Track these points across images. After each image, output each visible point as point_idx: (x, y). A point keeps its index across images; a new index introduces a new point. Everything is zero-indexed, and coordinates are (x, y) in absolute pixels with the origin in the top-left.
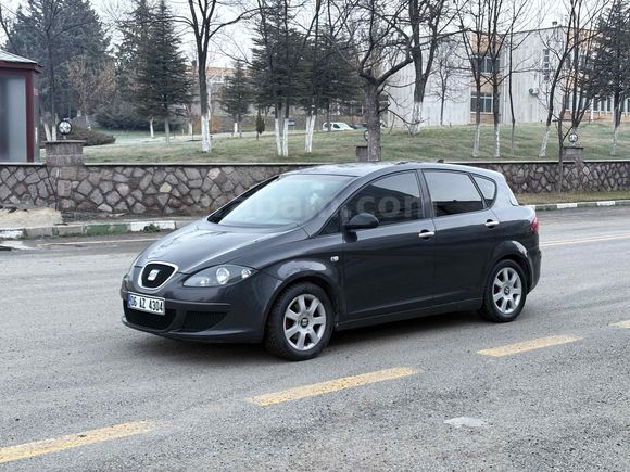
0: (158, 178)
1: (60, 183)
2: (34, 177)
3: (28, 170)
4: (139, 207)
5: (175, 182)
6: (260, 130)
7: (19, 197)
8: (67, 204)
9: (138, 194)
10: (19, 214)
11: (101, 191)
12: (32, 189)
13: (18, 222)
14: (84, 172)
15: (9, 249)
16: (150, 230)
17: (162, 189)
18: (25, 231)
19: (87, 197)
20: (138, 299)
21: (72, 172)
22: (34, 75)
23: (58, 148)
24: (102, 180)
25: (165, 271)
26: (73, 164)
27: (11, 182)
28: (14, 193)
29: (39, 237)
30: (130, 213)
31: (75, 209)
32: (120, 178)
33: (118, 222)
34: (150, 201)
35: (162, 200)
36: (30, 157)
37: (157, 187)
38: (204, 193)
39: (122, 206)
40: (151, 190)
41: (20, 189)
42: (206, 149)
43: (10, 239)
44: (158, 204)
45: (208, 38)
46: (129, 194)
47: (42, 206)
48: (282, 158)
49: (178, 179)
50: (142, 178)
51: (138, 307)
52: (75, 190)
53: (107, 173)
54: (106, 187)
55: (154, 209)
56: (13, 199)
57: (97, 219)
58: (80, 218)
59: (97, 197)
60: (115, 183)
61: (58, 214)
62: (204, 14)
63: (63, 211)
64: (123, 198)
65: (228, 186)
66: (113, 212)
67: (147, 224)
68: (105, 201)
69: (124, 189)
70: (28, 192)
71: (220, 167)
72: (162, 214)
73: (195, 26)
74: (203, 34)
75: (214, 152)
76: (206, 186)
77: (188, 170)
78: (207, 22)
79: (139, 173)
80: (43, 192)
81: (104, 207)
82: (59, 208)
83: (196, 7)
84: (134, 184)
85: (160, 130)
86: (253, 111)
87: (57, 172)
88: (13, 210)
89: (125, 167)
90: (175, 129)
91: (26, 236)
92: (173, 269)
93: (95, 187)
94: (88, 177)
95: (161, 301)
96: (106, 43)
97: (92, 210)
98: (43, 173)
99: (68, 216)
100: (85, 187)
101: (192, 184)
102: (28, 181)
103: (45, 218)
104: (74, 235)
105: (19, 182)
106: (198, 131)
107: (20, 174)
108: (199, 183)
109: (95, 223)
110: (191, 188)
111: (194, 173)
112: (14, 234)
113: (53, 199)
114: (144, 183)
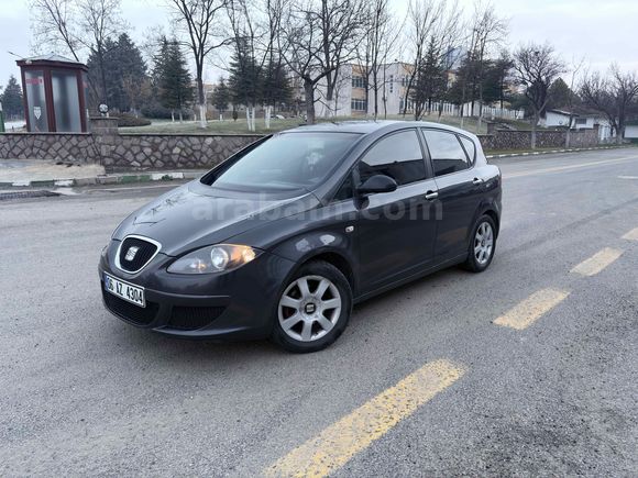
0: (171, 143)
1: (103, 147)
2: (84, 143)
3: (80, 138)
4: (159, 163)
5: (183, 146)
6: (235, 118)
7: (75, 156)
8: (108, 161)
9: (158, 154)
10: (74, 168)
11: (132, 152)
12: (84, 151)
13: (72, 174)
14: (119, 140)
15: (58, 195)
16: (166, 179)
17: (174, 151)
18: (74, 180)
19: (122, 157)
20: (114, 282)
21: (110, 139)
22: (82, 72)
23: (99, 122)
24: (132, 145)
25: (146, 250)
26: (111, 134)
27: (68, 146)
28: (71, 154)
29: (85, 185)
30: (153, 167)
31: (115, 165)
32: (145, 143)
33: (144, 174)
34: (166, 159)
35: (175, 158)
36: (84, 129)
37: (171, 150)
38: (202, 153)
39: (147, 162)
40: (167, 152)
41: (75, 151)
42: (204, 126)
43: (64, 186)
44: (172, 162)
45: (202, 56)
46: (152, 155)
47: (91, 163)
48: (251, 132)
49: (185, 144)
50: (160, 143)
51: (115, 291)
52: (114, 152)
53: (135, 140)
54: (136, 150)
55: (170, 165)
56: (70, 157)
57: (130, 171)
58: (118, 171)
59: (129, 156)
60: (142, 148)
61: (102, 168)
62: (200, 40)
63: (106, 166)
64: (148, 157)
65: (218, 149)
66: (142, 166)
67: (163, 175)
68: (135, 159)
69: (148, 151)
70: (80, 153)
71: (213, 136)
72: (175, 167)
73: (194, 48)
74: (200, 54)
75: (209, 128)
76: (204, 149)
77: (192, 139)
78: (202, 46)
79: (158, 140)
80: (91, 153)
81: (135, 163)
82: (103, 164)
83: (195, 35)
84: (155, 148)
85: (177, 118)
86: (231, 107)
87: (100, 140)
88: (70, 165)
89: (148, 136)
90: (186, 117)
91: (75, 185)
92: (156, 247)
93: (128, 149)
94: (122, 143)
95: (140, 290)
96: (146, 68)
97: (127, 166)
98: (90, 139)
99: (109, 170)
100: (121, 150)
101: (194, 148)
102: (80, 145)
103: (92, 171)
104: (112, 183)
105: (74, 146)
106: (199, 119)
107: (74, 140)
108: (199, 147)
109: (128, 175)
110: (194, 151)
111: (195, 140)
112: (66, 183)
113: (98, 158)
114: (162, 147)
